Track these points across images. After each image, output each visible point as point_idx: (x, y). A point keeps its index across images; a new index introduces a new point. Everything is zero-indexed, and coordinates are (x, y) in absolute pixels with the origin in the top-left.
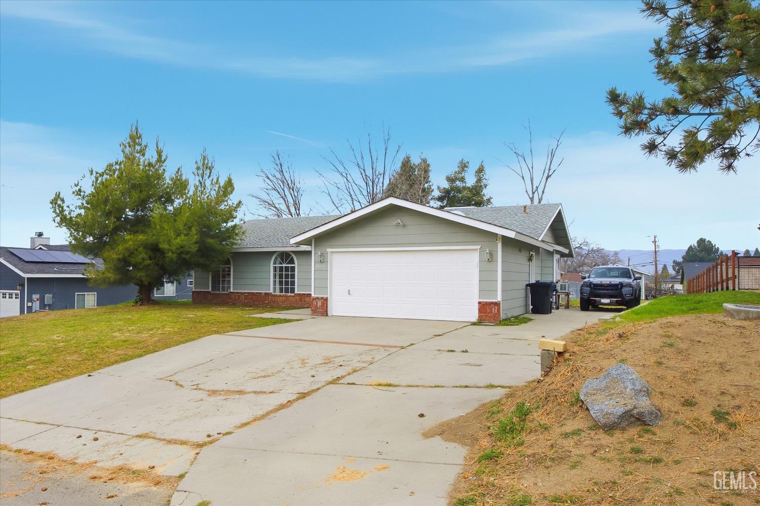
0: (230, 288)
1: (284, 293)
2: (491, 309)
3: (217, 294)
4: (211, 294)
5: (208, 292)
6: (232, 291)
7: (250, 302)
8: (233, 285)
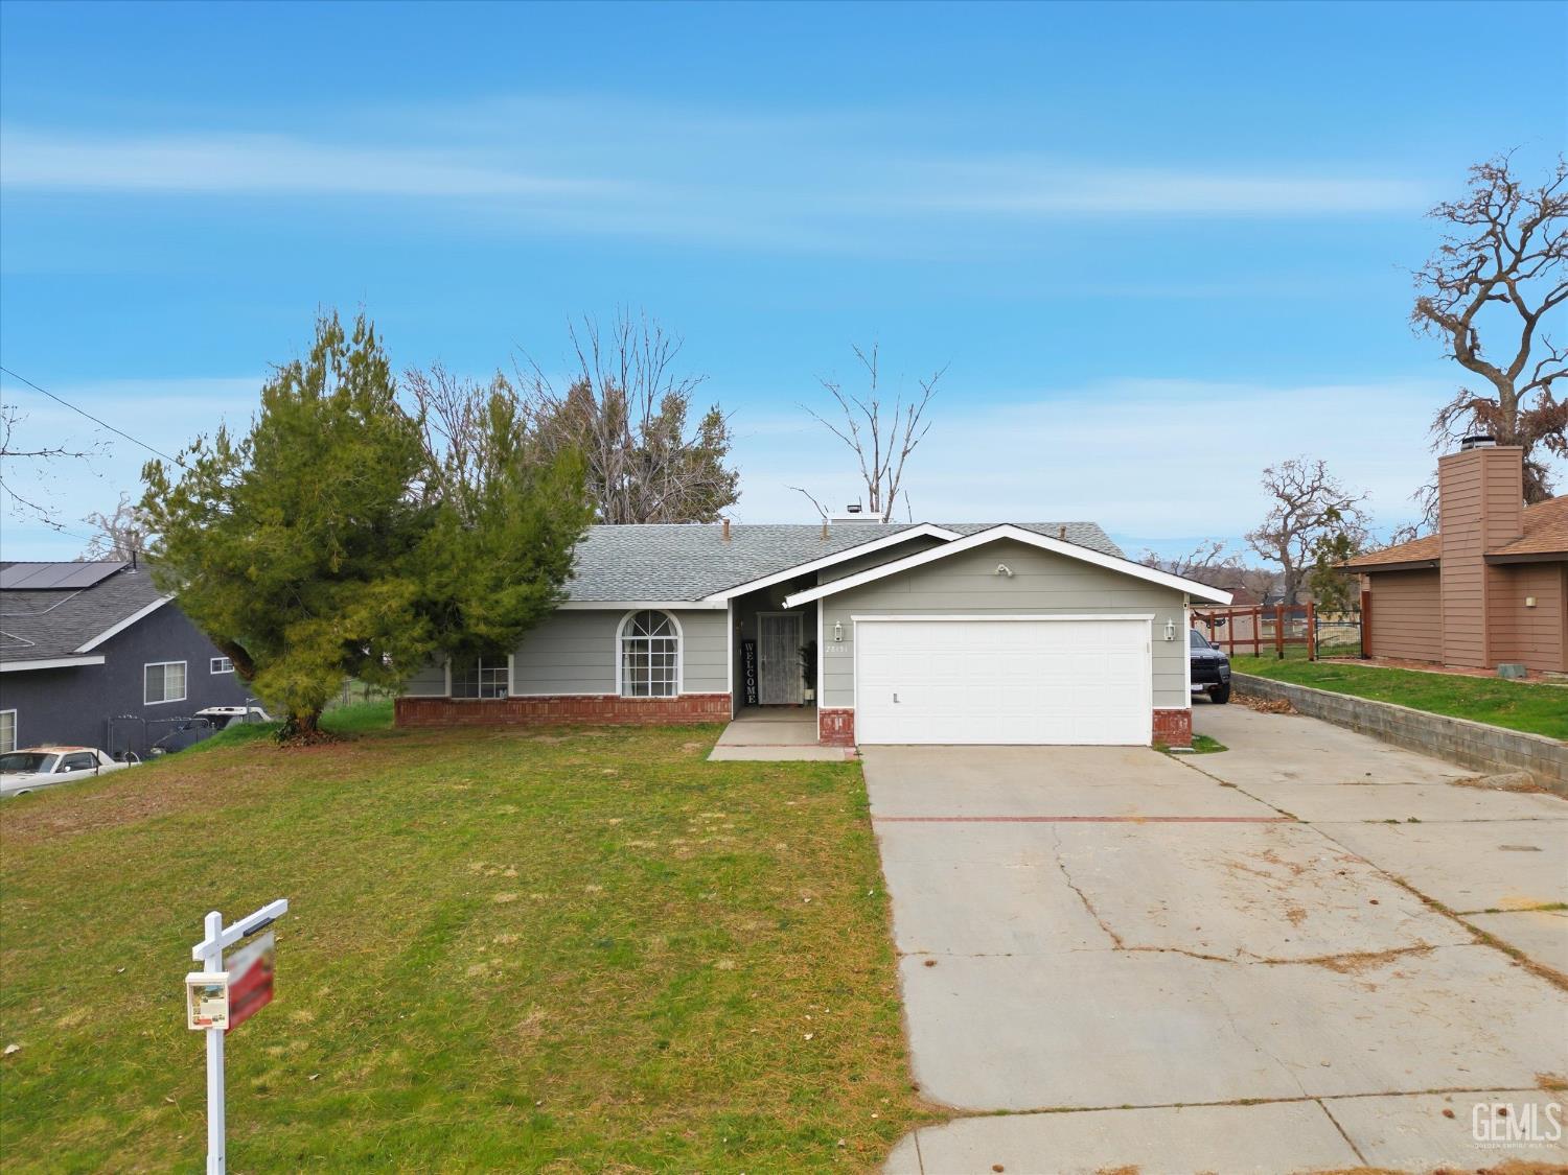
0: (505, 688)
1: (650, 696)
2: (1177, 722)
3: (471, 703)
4: (453, 703)
5: (445, 701)
6: (511, 694)
7: (566, 719)
8: (515, 681)
